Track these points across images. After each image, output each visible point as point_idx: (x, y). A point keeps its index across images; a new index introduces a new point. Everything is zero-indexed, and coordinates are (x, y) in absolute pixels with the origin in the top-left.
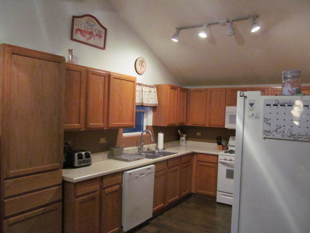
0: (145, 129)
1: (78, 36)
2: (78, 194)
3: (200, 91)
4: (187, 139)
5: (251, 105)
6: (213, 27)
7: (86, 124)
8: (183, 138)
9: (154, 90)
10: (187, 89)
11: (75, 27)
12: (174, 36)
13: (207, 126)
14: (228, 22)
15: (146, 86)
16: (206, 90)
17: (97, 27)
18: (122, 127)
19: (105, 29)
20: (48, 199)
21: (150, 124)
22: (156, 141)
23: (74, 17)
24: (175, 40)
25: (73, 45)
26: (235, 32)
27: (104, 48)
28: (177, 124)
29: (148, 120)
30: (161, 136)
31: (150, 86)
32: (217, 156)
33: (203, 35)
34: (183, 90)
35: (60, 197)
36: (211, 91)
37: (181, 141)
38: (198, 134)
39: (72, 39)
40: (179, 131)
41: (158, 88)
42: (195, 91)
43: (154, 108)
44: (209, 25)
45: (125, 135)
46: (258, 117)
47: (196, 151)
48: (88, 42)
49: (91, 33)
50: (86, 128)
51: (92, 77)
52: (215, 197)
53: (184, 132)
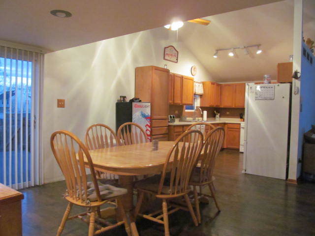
0: (195, 108)
1: (167, 57)
2: (175, 131)
3: (229, 85)
4: (220, 117)
5: (251, 88)
6: (237, 50)
7: (174, 101)
8: (218, 116)
9: (201, 85)
10: (221, 85)
11: (166, 53)
12: (215, 55)
13: (234, 107)
14: (245, 47)
15: (197, 83)
16: (233, 84)
17: (175, 52)
18: (185, 104)
19: (178, 52)
20: (164, 132)
21: (199, 105)
22: (202, 116)
23: (165, 48)
24: (215, 57)
25: (165, 62)
26: (248, 53)
27: (177, 62)
28: (215, 106)
29: (197, 103)
30: (205, 113)
31: (199, 83)
32: (240, 124)
33: (231, 55)
34: (218, 85)
35: (167, 132)
36: (236, 85)
37: (216, 118)
38: (228, 113)
39: (164, 59)
40: (215, 112)
41: (203, 83)
42: (226, 85)
43: (201, 96)
44: (235, 48)
45: (186, 111)
46: (253, 92)
47: (227, 122)
48: (171, 60)
49: (172, 55)
50: (173, 103)
51: (176, 78)
52: (239, 150)
53: (218, 112)
